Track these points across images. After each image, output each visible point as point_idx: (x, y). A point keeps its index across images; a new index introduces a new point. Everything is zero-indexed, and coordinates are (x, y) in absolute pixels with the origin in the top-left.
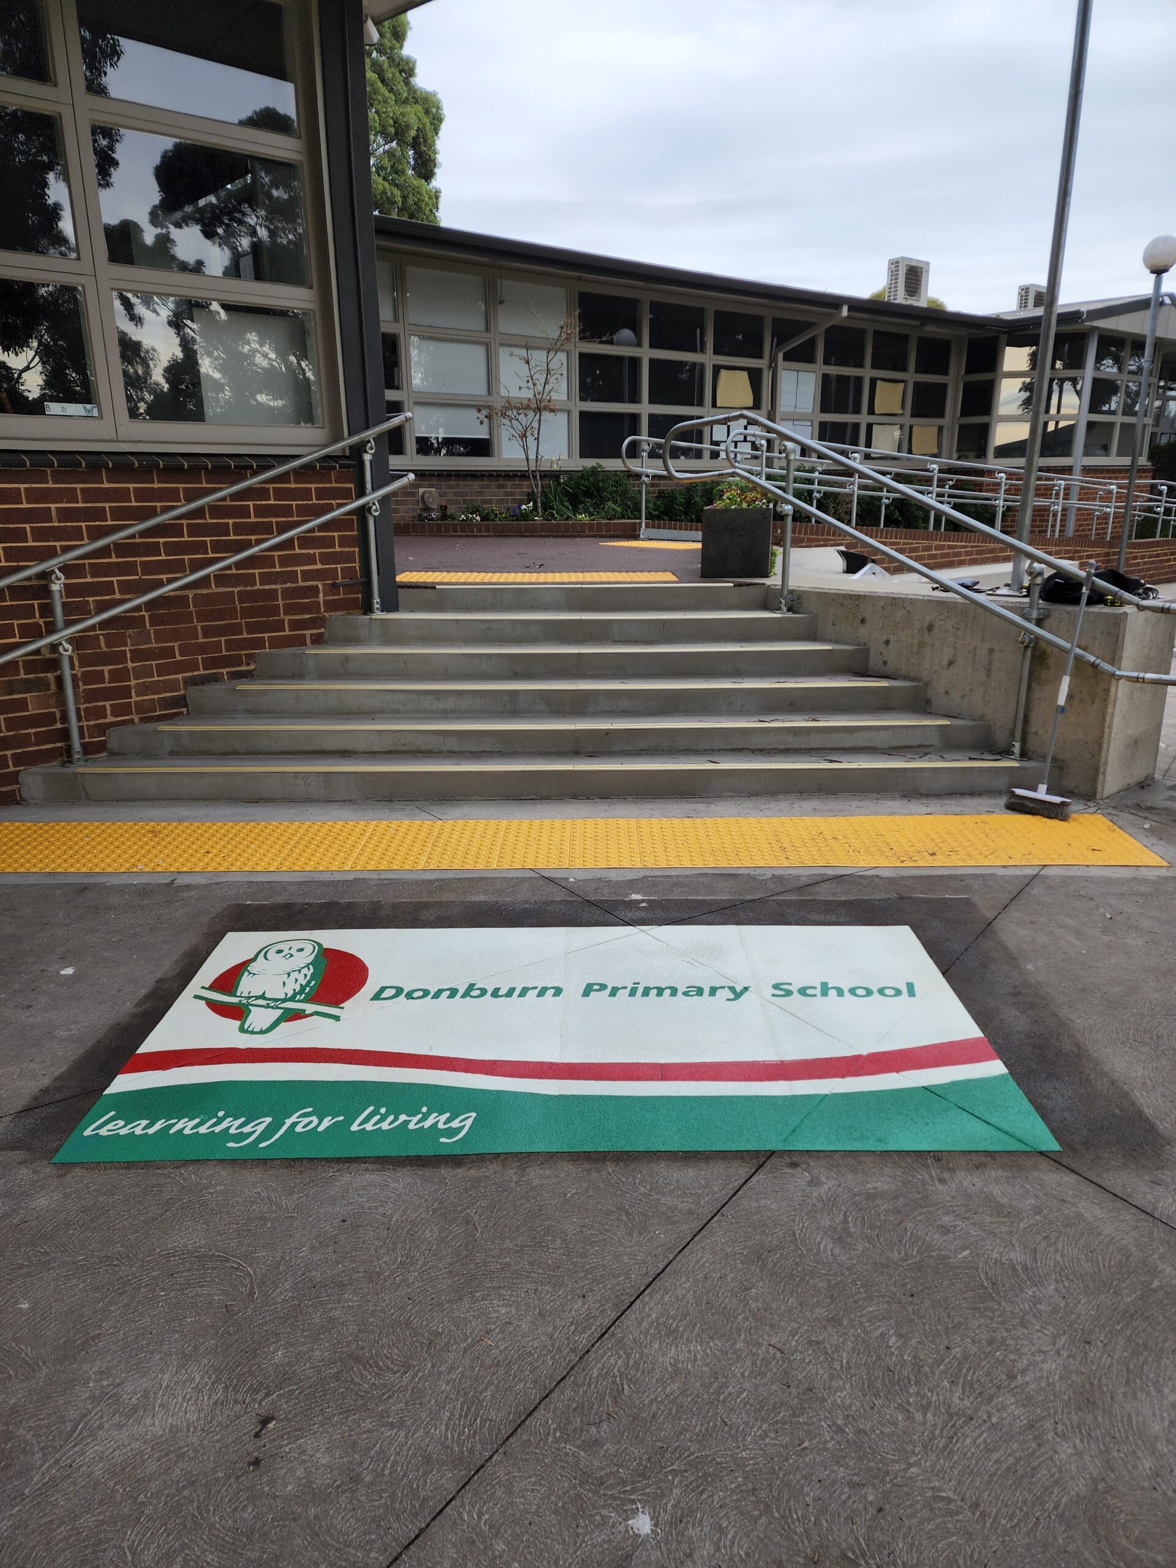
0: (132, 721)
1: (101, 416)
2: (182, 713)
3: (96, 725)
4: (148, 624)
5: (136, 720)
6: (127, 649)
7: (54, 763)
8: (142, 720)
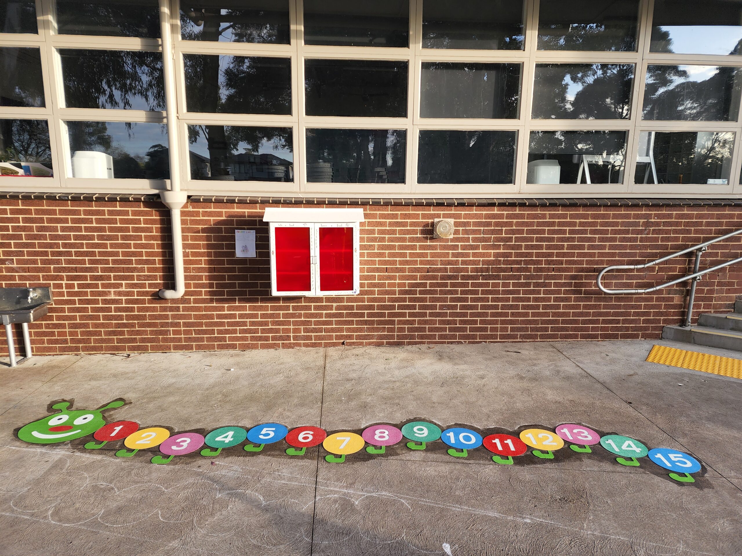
0: (710, 312)
1: (728, 184)
2: (731, 311)
3: (696, 311)
4: (727, 271)
5: (712, 312)
6: (716, 281)
7: (677, 325)
8: (714, 312)
